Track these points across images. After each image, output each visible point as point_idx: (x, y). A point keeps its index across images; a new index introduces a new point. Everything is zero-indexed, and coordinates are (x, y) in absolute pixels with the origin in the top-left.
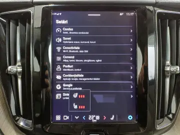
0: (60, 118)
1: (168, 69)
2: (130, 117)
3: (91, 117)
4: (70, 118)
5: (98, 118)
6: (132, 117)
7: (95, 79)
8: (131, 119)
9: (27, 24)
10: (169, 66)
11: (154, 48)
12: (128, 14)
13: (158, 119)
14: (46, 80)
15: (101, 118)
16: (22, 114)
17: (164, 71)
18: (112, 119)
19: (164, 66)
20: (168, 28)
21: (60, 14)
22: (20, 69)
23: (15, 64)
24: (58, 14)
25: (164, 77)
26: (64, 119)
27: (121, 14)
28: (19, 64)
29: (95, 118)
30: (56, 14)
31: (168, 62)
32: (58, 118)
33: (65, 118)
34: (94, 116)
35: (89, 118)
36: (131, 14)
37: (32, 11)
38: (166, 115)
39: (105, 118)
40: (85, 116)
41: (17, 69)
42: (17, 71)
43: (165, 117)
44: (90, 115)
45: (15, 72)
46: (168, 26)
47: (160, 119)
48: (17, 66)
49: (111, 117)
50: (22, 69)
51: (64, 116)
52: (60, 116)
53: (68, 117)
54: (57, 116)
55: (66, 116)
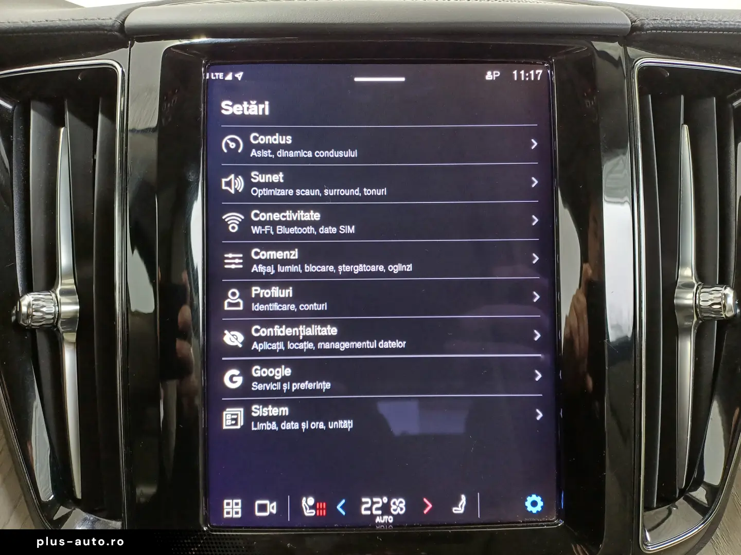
0: (239, 508)
1: (687, 298)
2: (534, 504)
3: (370, 506)
4: (281, 508)
5: (399, 506)
6: (540, 504)
7: (384, 345)
8: (539, 508)
9: (100, 117)
10: (690, 286)
11: (627, 208)
12: (519, 74)
13: (648, 508)
14: (180, 344)
15: (414, 506)
16: (79, 495)
17: (671, 309)
19: (671, 285)
20: (685, 131)
21: (239, 76)
22: (70, 307)
23: (50, 283)
24: (229, 77)
25: (673, 334)
26: (257, 514)
27: (489, 76)
28: (67, 283)
29: (386, 509)
30: (220, 75)
31: (687, 272)
32: (232, 508)
34: (382, 499)
35: (364, 507)
36: (531, 72)
37: (119, 63)
38: (683, 492)
39: (430, 506)
40: (343, 501)
41: (57, 307)
42: (58, 315)
43: (679, 498)
44: (366, 496)
45: (51, 317)
46: (685, 123)
47: (657, 507)
48: (58, 292)
49: (456, 503)
50: (80, 303)
51: (258, 502)
52: (239, 501)
53: (274, 504)
54: (226, 501)
55: (267, 502)
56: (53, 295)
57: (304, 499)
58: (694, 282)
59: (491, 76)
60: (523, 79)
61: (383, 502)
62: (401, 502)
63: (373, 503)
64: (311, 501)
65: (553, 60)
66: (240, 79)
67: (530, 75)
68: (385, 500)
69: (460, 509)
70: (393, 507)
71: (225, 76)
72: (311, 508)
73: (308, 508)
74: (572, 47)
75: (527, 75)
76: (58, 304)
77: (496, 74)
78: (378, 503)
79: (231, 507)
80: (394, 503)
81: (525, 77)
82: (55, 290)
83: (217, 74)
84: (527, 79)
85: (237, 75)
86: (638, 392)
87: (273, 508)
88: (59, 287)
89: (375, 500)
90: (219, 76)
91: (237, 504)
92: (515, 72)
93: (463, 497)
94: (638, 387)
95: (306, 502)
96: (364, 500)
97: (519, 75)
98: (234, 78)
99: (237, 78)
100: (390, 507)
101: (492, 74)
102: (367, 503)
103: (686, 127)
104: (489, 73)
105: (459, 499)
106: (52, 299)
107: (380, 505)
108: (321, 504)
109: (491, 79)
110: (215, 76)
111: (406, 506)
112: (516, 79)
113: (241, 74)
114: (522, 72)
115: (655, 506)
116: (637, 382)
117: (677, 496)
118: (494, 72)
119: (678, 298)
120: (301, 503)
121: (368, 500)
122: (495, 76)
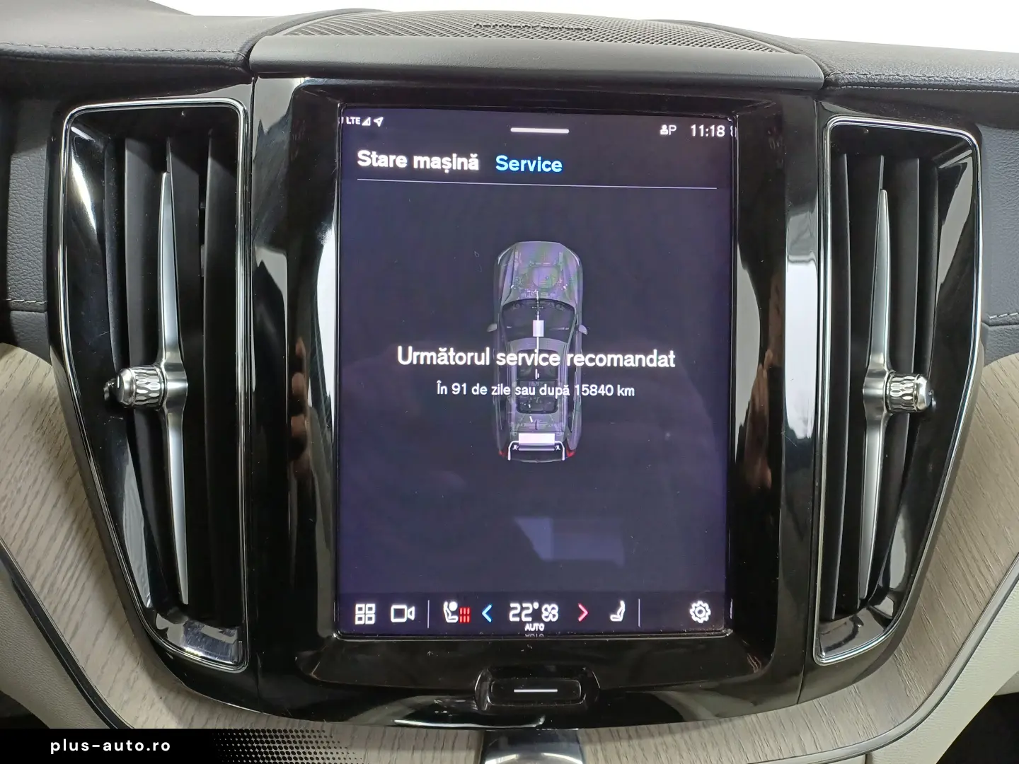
0: (372, 614)
1: (877, 388)
2: (700, 612)
3: (519, 612)
4: (420, 614)
5: (551, 612)
6: (708, 612)
8: (706, 617)
9: (210, 161)
10: (882, 374)
12: (698, 129)
13: (825, 619)
15: (567, 613)
16: (185, 600)
17: (859, 399)
18: (617, 617)
19: (861, 373)
20: (884, 198)
21: (379, 121)
22: (177, 385)
23: (153, 356)
24: (367, 123)
25: (860, 426)
26: (393, 620)
27: (664, 130)
28: (172, 356)
29: (536, 616)
30: (357, 120)
31: (880, 359)
32: (365, 614)
33: (400, 613)
34: (532, 604)
35: (512, 613)
36: (711, 128)
37: (240, 103)
38: (864, 603)
39: (586, 613)
40: (490, 607)
41: (163, 384)
42: (164, 394)
43: (860, 608)
44: (515, 601)
45: (156, 395)
46: (884, 188)
47: (836, 619)
48: (162, 366)
49: (614, 609)
50: (189, 380)
51: (394, 607)
52: (373, 606)
53: (413, 609)
54: (358, 606)
55: (404, 607)
56: (158, 370)
57: (446, 604)
58: (886, 369)
59: (667, 131)
60: (702, 135)
61: (533, 608)
62: (553, 608)
63: (523, 609)
64: (454, 606)
65: (737, 116)
66: (379, 125)
67: (710, 131)
68: (536, 605)
69: (618, 616)
70: (545, 614)
71: (362, 121)
72: (453, 613)
73: (450, 614)
74: (758, 102)
75: (707, 130)
76: (164, 380)
77: (672, 128)
78: (528, 608)
79: (363, 612)
80: (546, 610)
81: (705, 132)
82: (159, 364)
83: (353, 118)
84: (707, 135)
85: (376, 121)
86: (817, 490)
87: (411, 613)
88: (164, 361)
89: (525, 605)
90: (355, 120)
91: (370, 609)
92: (694, 127)
93: (622, 604)
94: (817, 484)
95: (448, 607)
96: (512, 605)
97: (698, 131)
98: (373, 124)
99: (376, 124)
100: (541, 613)
101: (668, 128)
102: (515, 608)
103: (885, 192)
104: (664, 127)
105: (618, 606)
106: (157, 375)
107: (530, 611)
108: (465, 610)
109: (667, 133)
110: (350, 120)
111: (559, 612)
112: (694, 135)
113: (381, 119)
114: (702, 127)
115: (833, 617)
116: (817, 479)
117: (858, 607)
118: (670, 126)
119: (866, 387)
120: (443, 607)
121: (517, 605)
122: (670, 130)
